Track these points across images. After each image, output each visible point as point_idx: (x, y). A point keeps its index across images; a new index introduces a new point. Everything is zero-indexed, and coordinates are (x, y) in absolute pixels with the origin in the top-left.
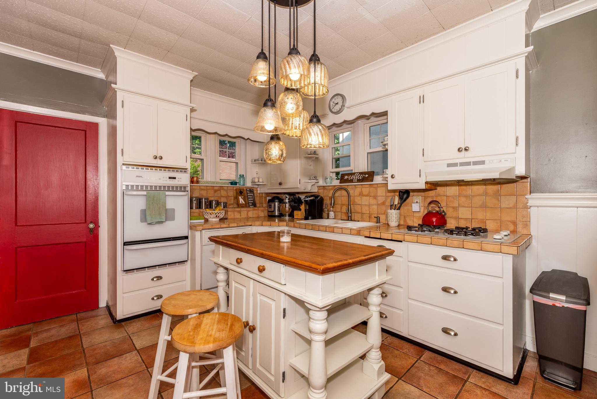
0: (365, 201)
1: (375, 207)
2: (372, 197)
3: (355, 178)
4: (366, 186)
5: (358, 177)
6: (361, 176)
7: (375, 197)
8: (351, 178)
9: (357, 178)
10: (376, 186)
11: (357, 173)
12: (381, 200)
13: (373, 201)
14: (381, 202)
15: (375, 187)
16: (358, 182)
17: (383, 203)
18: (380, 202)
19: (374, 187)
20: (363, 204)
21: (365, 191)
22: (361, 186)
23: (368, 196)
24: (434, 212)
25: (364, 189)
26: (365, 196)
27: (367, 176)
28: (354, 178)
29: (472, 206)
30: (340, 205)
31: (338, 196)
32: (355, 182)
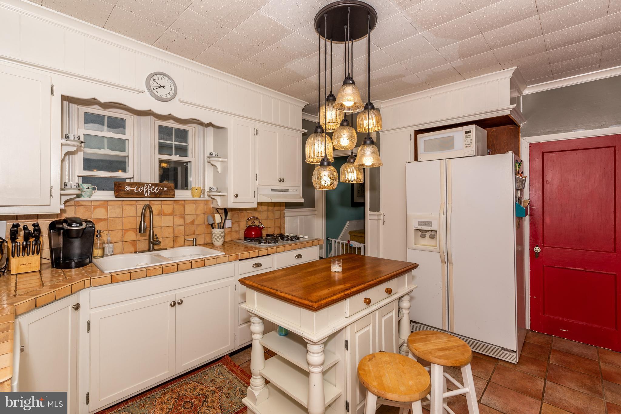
0: (167, 221)
1: (182, 228)
2: (177, 216)
3: (147, 191)
4: (168, 202)
5: (151, 189)
6: (156, 188)
7: (182, 216)
8: (139, 189)
9: (150, 191)
10: (183, 202)
11: (148, 184)
12: (189, 219)
13: (178, 221)
14: (190, 222)
15: (182, 204)
16: (153, 196)
17: (193, 222)
18: (188, 221)
19: (180, 204)
20: (164, 225)
21: (167, 209)
22: (160, 202)
23: (172, 215)
24: (253, 226)
25: (164, 207)
26: (168, 215)
27: (165, 189)
28: (145, 191)
29: (262, 219)
30: (121, 231)
31: (116, 217)
32: (148, 197)
